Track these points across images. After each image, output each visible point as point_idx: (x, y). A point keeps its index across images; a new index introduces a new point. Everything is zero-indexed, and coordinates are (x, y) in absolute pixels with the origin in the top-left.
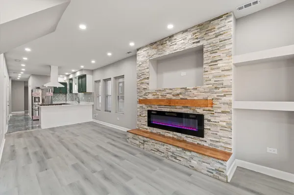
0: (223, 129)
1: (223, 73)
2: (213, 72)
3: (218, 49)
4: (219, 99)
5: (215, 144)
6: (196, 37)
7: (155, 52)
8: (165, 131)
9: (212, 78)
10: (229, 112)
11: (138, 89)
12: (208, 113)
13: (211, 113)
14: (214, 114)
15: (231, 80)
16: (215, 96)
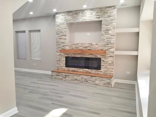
0: (110, 64)
1: (111, 37)
2: (106, 36)
3: (109, 24)
4: (108, 50)
5: (106, 72)
6: (98, 15)
7: (71, 18)
8: (78, 69)
9: (106, 39)
10: (112, 56)
11: (57, 42)
12: (103, 57)
13: (105, 57)
14: (106, 57)
15: (114, 41)
16: (107, 48)
